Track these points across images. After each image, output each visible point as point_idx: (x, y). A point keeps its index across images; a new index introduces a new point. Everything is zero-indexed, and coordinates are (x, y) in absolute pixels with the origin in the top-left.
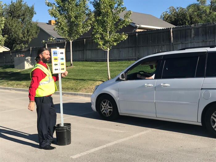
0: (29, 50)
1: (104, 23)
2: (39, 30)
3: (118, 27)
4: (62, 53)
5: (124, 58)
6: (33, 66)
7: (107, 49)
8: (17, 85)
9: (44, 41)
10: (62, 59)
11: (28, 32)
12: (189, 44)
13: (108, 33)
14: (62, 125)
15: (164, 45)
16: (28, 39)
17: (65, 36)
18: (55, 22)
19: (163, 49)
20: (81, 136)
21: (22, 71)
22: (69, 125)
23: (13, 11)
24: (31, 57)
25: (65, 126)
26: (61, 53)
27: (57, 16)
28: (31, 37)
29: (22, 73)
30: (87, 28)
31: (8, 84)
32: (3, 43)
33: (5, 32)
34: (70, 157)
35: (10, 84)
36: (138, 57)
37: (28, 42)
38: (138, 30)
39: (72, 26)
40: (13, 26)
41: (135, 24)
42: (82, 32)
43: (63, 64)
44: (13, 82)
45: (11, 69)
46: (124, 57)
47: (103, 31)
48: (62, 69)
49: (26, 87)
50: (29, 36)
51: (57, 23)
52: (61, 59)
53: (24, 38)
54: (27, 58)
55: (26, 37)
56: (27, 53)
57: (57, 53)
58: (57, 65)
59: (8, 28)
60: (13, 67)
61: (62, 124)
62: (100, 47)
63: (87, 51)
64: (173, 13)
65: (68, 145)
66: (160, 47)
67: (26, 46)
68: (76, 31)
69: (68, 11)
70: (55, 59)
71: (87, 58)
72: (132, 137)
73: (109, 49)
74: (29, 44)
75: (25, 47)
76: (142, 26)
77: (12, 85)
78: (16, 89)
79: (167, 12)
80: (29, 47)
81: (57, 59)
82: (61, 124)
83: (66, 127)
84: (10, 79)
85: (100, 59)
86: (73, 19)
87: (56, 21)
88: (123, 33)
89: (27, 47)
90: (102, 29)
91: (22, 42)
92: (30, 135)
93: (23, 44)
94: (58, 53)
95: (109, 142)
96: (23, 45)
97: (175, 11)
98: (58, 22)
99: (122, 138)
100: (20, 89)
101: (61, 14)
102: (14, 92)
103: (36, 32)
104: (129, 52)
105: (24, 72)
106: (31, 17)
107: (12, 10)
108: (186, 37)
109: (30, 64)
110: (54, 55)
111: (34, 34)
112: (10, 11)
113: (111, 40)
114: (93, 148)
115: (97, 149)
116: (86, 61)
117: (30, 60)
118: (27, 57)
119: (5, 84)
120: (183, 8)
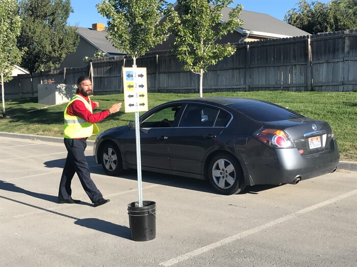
0: (62, 73)
1: (195, 26)
2: (79, 40)
3: (219, 33)
4: (141, 76)
5: (224, 87)
6: (70, 99)
7: (200, 72)
8: (43, 131)
9: (87, 58)
10: (142, 86)
11: (61, 41)
12: (341, 63)
13: (202, 43)
14: (140, 204)
15: (295, 65)
16: (61, 54)
17: (125, 49)
18: (107, 26)
19: (294, 71)
20: (171, 223)
21: (50, 107)
22: (152, 204)
23: (35, 7)
24: (65, 83)
25: (146, 207)
26: (139, 76)
27: (112, 14)
28: (66, 51)
29: (51, 111)
30: (163, 36)
31: (28, 129)
32: (19, 60)
33: (22, 41)
34: (160, 264)
35: (33, 130)
36: (249, 86)
37: (60, 60)
38: (248, 40)
39: (137, 32)
40: (35, 33)
41: (243, 29)
42: (154, 42)
43: (143, 96)
44: (37, 125)
45: (33, 104)
46: (226, 86)
47: (192, 39)
48: (141, 105)
49: (59, 134)
50: (61, 49)
51: (111, 27)
52: (140, 86)
53: (53, 53)
54: (59, 86)
55: (58, 52)
56: (59, 78)
57: (132, 76)
58: (132, 96)
59: (28, 36)
60: (35, 100)
61: (140, 202)
62: (188, 67)
63: (161, 75)
64: (305, 11)
65: (151, 240)
66: (289, 68)
67: (57, 65)
68: (143, 40)
69: (129, 7)
70: (130, 86)
71: (161, 86)
72: (263, 227)
73: (202, 71)
74: (61, 63)
75: (55, 67)
76: (255, 33)
77: (35, 131)
78: (43, 138)
79: (295, 10)
80: (62, 67)
81: (132, 86)
82: (138, 203)
83: (147, 209)
84: (31, 120)
85: (183, 88)
86: (138, 20)
87: (109, 23)
88: (229, 43)
89: (59, 69)
90: (191, 37)
91: (50, 59)
92: (79, 219)
93: (51, 62)
94: (134, 76)
95: (224, 236)
96: (52, 65)
97: (308, 9)
98: (114, 26)
99: (246, 229)
100: (49, 138)
101: (118, 12)
102: (39, 142)
103: (74, 43)
104: (233, 76)
105: (54, 109)
106: (65, 18)
107: (33, 6)
108: (334, 52)
109: (64, 97)
110: (127, 79)
111: (71, 46)
112: (31, 6)
113: (208, 55)
114: (197, 247)
115: (205, 249)
116: (159, 91)
117: (65, 89)
118: (59, 84)
119: (23, 130)
120: (323, 3)
